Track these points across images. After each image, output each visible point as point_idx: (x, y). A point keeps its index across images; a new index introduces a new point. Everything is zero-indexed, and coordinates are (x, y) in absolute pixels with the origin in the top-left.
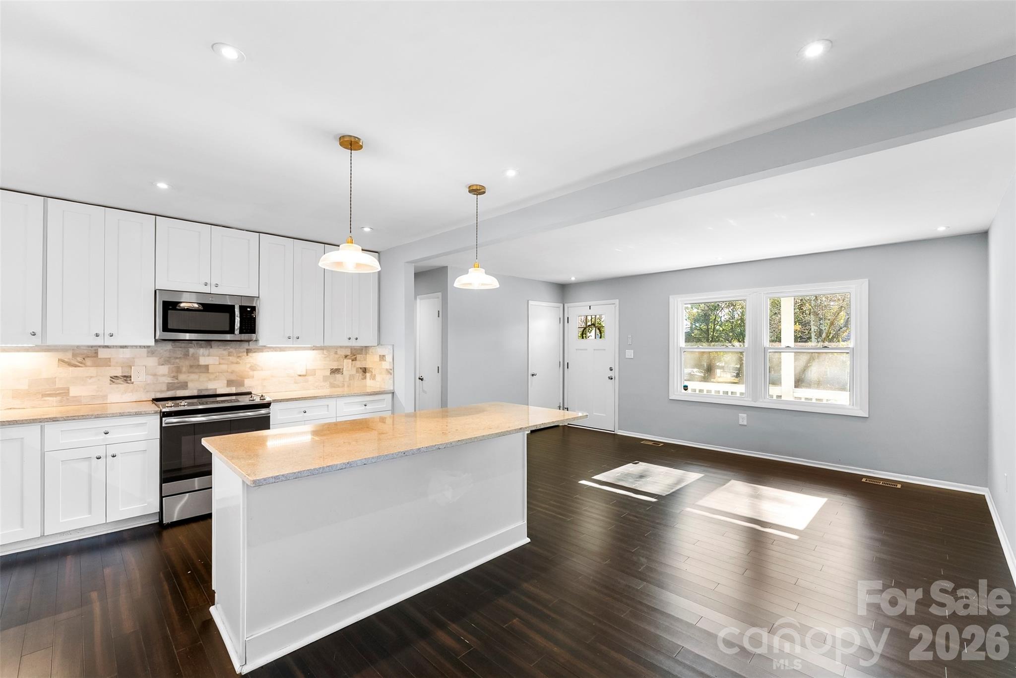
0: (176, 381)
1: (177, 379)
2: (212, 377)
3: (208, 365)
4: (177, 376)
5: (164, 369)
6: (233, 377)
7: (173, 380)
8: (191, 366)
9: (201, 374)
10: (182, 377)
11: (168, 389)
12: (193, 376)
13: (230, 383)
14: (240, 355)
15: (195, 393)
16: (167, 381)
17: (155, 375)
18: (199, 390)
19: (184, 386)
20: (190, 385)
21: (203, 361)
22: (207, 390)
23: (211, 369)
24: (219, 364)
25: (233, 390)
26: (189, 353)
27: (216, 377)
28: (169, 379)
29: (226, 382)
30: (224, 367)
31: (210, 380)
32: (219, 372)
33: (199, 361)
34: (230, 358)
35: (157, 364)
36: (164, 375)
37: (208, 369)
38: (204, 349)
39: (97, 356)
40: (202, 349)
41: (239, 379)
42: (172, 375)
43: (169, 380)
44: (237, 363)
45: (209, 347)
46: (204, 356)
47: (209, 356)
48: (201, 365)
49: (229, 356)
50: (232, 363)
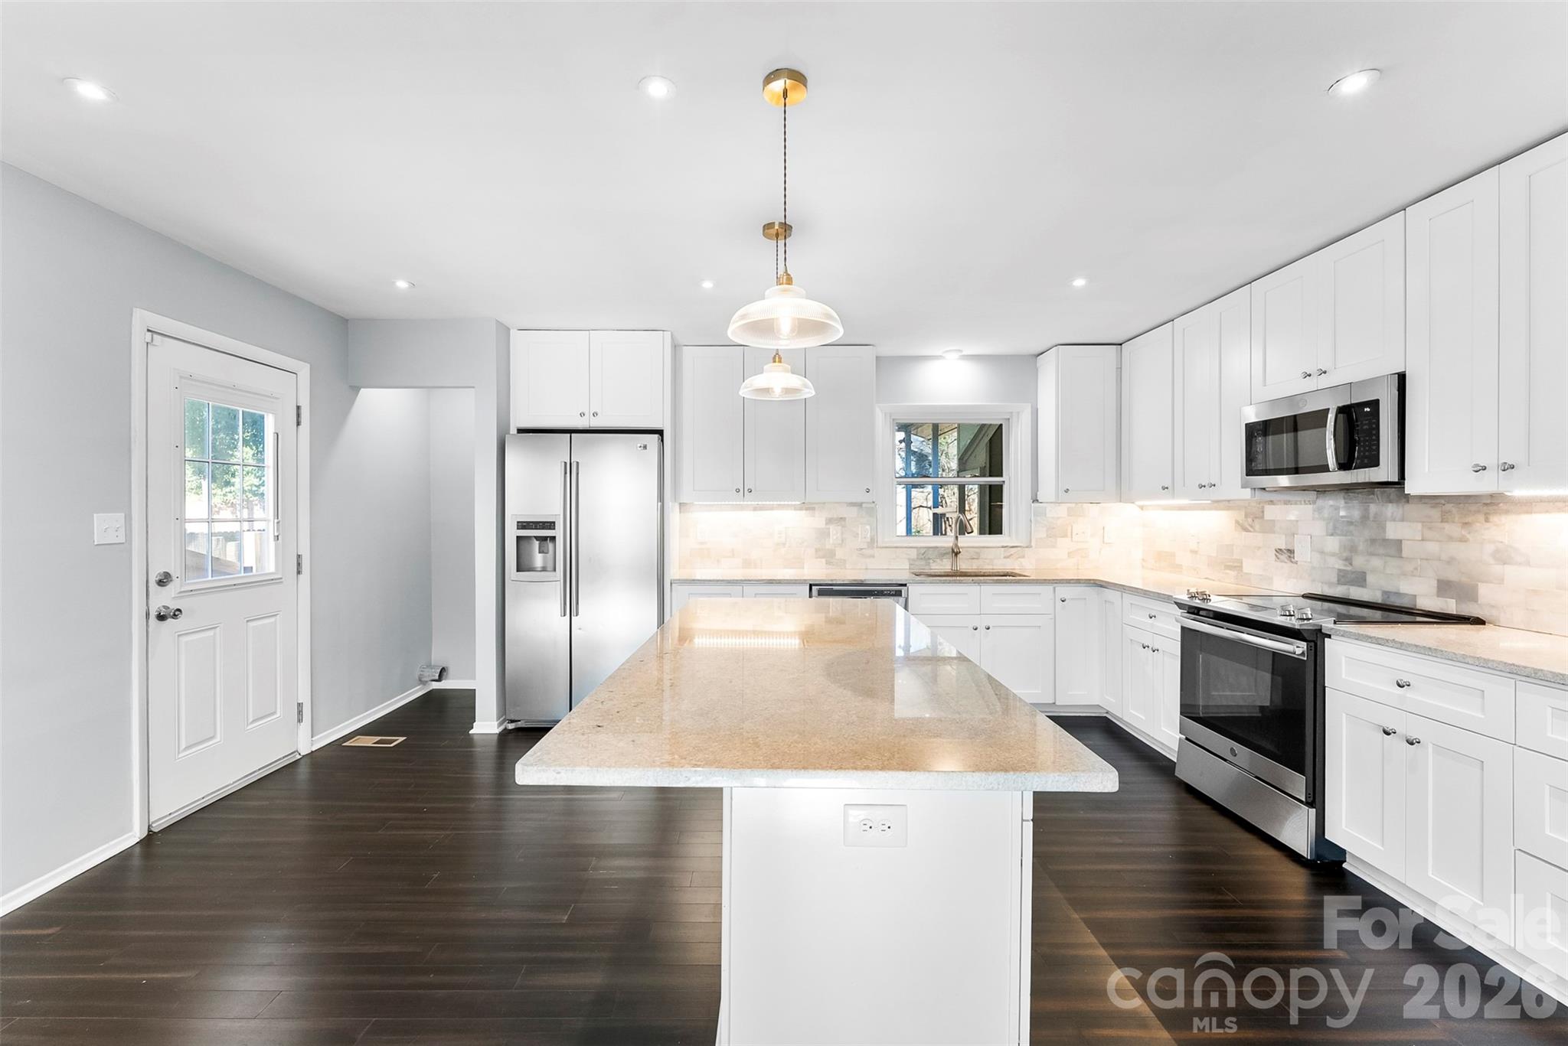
0: (1349, 568)
1: (1351, 564)
2: (1409, 567)
3: (1400, 542)
4: (1351, 559)
5: (1333, 544)
6: (1452, 575)
7: (1345, 565)
8: (1373, 541)
9: (1388, 558)
10: (1359, 562)
11: (1340, 582)
12: (1376, 562)
13: (1444, 587)
14: (1469, 519)
15: (1376, 597)
16: (1337, 566)
17: (1322, 552)
18: (1385, 593)
19: (1360, 579)
20: (1371, 579)
21: (1393, 531)
22: (1398, 594)
23: (1406, 551)
24: (1422, 540)
25: (1451, 607)
26: (1369, 514)
27: (1416, 569)
28: (1341, 562)
29: (1435, 583)
30: (1432, 547)
31: (1404, 574)
32: (1421, 559)
33: (1385, 531)
34: (1447, 526)
35: (1325, 534)
36: (1333, 555)
37: (1400, 550)
38: (1395, 505)
39: (1263, 517)
40: (1390, 505)
41: (1464, 579)
42: (1345, 555)
43: (1339, 565)
44: (1463, 540)
45: (1404, 500)
46: (1394, 520)
47: (1402, 520)
48: (1388, 539)
49: (1442, 522)
50: (1451, 539)
